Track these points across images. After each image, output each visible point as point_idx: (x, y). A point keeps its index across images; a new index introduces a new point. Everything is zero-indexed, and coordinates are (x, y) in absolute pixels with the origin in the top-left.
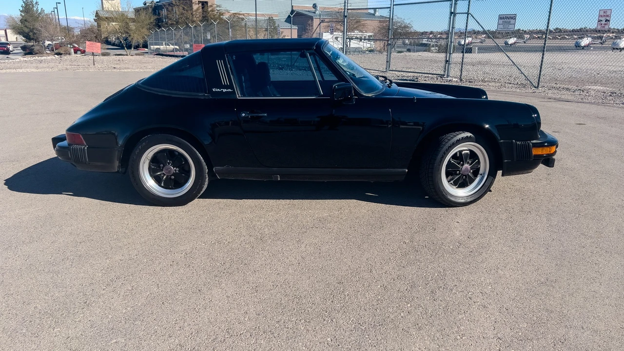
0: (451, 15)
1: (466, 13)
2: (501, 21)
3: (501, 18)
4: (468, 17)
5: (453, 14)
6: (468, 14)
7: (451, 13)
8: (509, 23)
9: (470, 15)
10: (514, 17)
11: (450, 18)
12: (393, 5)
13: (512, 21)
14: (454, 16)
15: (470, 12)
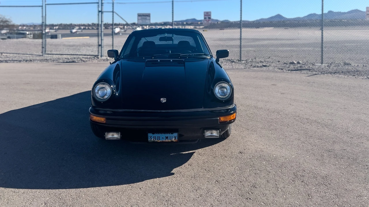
0: (99, 13)
1: (111, 12)
2: (140, 18)
3: (139, 15)
4: (113, 15)
5: (101, 12)
6: (113, 12)
7: (99, 11)
8: (146, 19)
9: (114, 14)
10: (148, 15)
11: (99, 15)
12: (46, 5)
13: (148, 18)
14: (102, 14)
15: (114, 11)
